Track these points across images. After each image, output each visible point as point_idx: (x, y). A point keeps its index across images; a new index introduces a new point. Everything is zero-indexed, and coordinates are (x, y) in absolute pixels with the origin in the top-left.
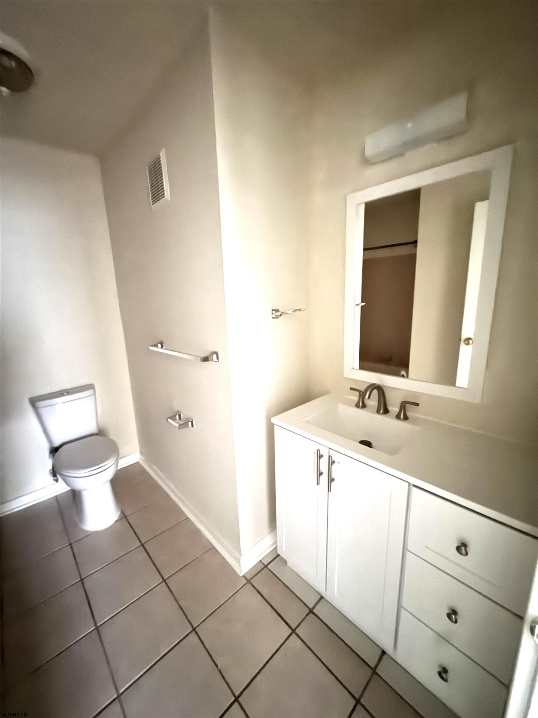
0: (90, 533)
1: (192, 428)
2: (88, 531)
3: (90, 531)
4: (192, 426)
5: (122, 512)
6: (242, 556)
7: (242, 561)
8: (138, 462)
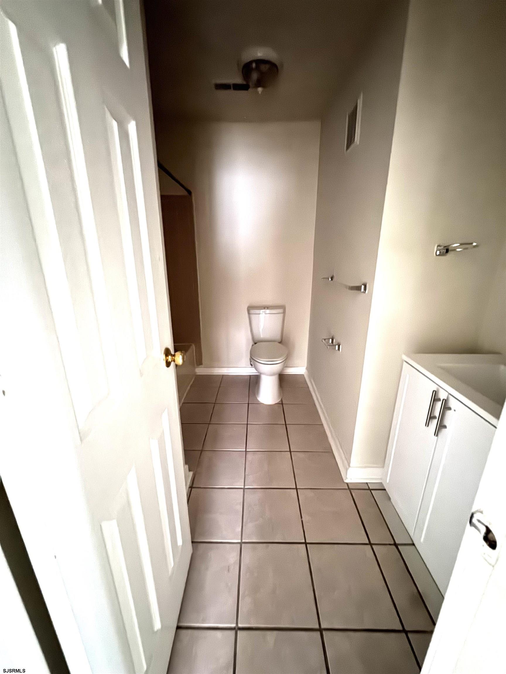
0: (260, 403)
1: (338, 351)
2: (259, 401)
3: (260, 402)
4: (339, 349)
5: (282, 400)
6: (350, 468)
7: (348, 471)
8: (303, 375)
